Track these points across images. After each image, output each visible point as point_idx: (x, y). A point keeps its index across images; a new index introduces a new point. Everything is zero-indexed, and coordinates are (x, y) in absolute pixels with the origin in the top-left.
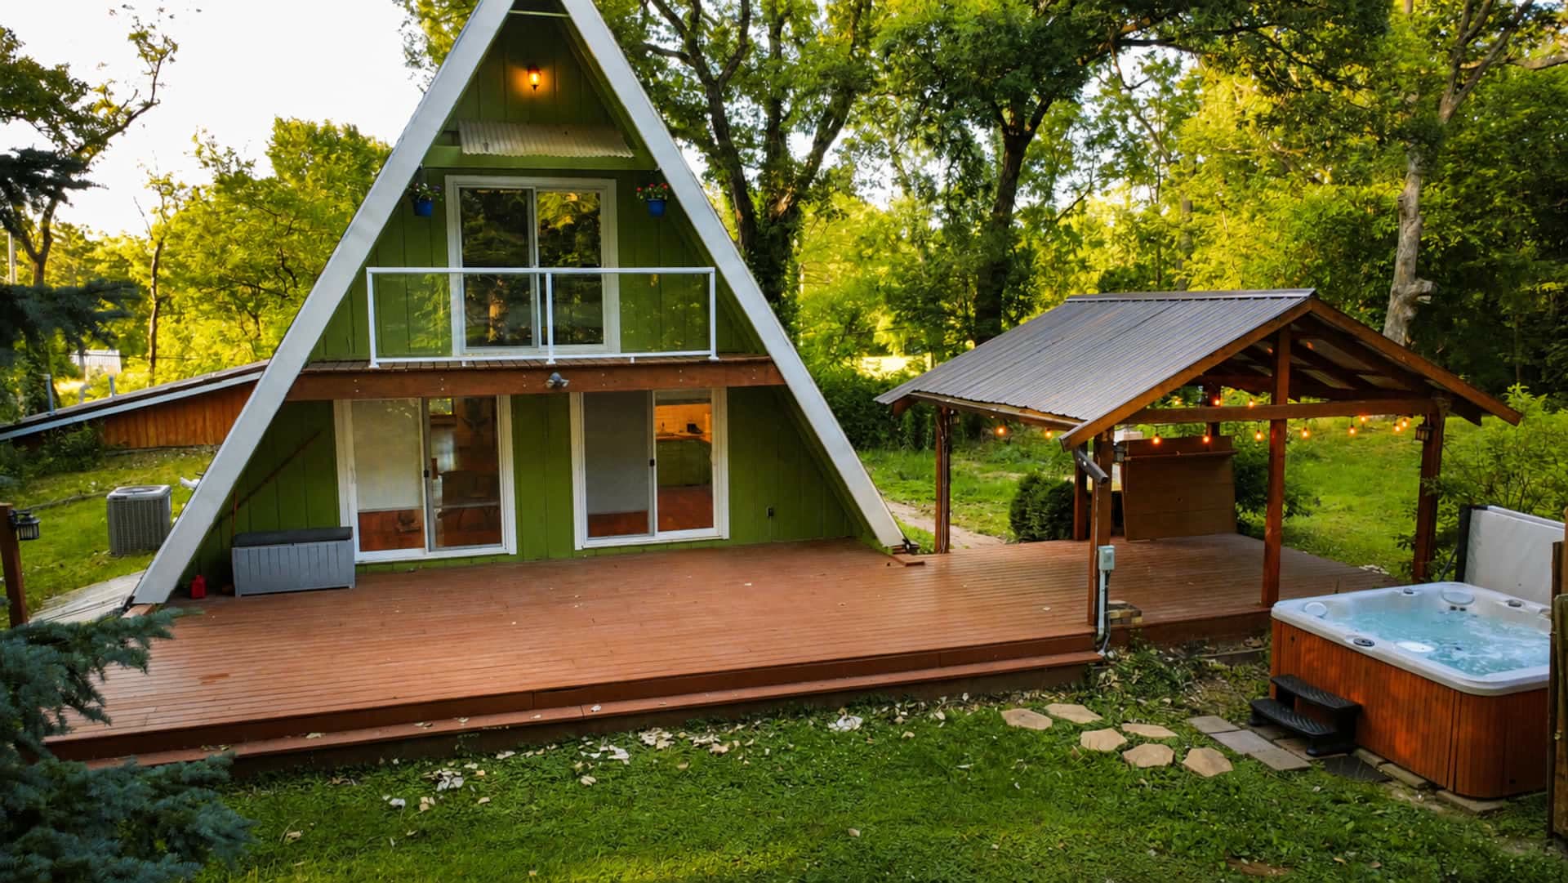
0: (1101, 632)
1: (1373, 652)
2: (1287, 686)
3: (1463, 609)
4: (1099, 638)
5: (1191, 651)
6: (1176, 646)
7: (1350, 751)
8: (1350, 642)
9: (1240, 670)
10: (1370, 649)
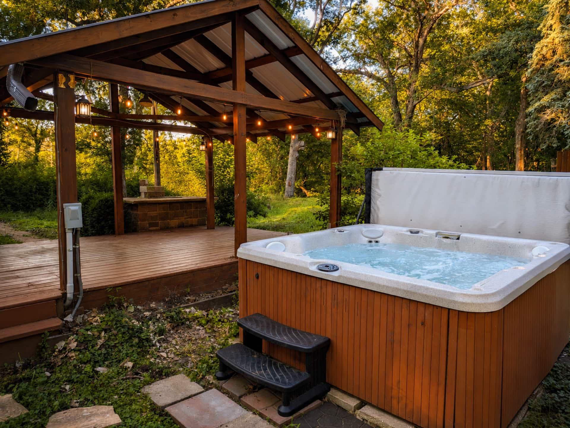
0: (70, 295)
1: (340, 277)
2: (256, 329)
3: (377, 242)
4: (68, 302)
5: (170, 304)
6: (158, 301)
7: (322, 396)
8: (313, 270)
9: (215, 314)
10: (336, 274)
